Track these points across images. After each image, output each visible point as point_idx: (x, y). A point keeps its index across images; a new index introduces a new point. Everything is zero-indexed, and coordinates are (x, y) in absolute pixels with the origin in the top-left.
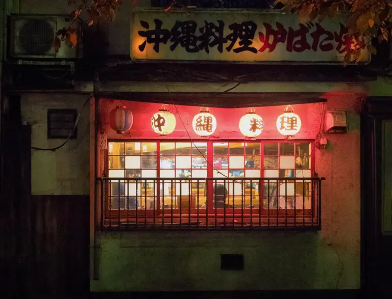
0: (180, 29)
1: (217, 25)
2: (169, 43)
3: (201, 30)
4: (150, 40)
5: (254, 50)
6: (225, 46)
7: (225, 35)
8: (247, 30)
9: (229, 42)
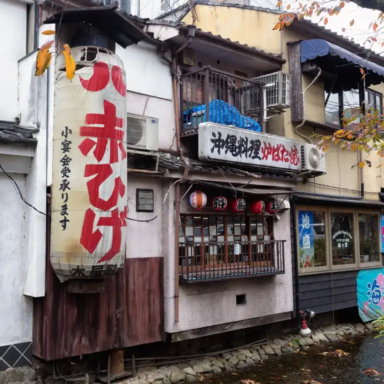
0: (229, 140)
1: (245, 140)
2: (225, 149)
3: (239, 142)
4: (216, 146)
5: (259, 158)
6: (249, 153)
7: (248, 147)
8: (257, 145)
9: (250, 152)
